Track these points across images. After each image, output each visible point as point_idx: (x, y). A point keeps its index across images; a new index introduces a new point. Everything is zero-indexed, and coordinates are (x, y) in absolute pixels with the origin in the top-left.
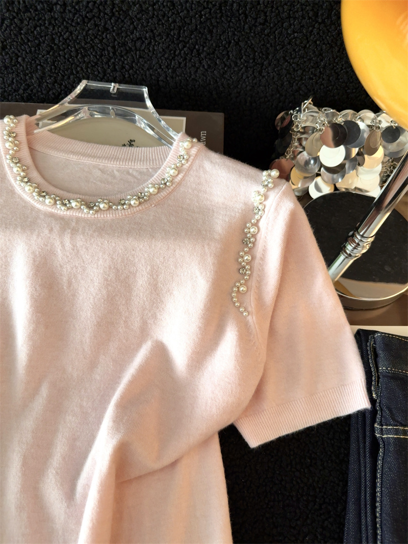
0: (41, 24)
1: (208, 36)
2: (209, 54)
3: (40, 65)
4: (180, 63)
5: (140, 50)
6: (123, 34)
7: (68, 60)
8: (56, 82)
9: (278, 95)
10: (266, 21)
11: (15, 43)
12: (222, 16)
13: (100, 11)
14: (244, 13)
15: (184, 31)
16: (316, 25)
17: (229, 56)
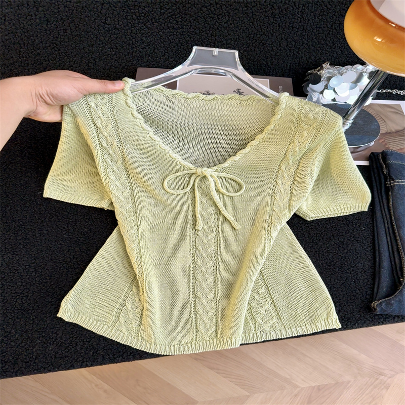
0: (174, 34)
1: (270, 37)
2: (269, 45)
3: (167, 53)
4: (251, 49)
5: (229, 44)
6: (222, 37)
7: (185, 50)
8: (174, 60)
9: (306, 62)
10: (303, 29)
11: (156, 43)
12: (279, 28)
13: (210, 27)
14: (292, 27)
15: (257, 35)
16: (332, 30)
17: (280, 45)
